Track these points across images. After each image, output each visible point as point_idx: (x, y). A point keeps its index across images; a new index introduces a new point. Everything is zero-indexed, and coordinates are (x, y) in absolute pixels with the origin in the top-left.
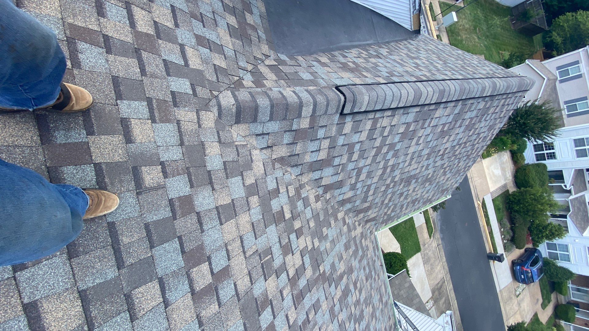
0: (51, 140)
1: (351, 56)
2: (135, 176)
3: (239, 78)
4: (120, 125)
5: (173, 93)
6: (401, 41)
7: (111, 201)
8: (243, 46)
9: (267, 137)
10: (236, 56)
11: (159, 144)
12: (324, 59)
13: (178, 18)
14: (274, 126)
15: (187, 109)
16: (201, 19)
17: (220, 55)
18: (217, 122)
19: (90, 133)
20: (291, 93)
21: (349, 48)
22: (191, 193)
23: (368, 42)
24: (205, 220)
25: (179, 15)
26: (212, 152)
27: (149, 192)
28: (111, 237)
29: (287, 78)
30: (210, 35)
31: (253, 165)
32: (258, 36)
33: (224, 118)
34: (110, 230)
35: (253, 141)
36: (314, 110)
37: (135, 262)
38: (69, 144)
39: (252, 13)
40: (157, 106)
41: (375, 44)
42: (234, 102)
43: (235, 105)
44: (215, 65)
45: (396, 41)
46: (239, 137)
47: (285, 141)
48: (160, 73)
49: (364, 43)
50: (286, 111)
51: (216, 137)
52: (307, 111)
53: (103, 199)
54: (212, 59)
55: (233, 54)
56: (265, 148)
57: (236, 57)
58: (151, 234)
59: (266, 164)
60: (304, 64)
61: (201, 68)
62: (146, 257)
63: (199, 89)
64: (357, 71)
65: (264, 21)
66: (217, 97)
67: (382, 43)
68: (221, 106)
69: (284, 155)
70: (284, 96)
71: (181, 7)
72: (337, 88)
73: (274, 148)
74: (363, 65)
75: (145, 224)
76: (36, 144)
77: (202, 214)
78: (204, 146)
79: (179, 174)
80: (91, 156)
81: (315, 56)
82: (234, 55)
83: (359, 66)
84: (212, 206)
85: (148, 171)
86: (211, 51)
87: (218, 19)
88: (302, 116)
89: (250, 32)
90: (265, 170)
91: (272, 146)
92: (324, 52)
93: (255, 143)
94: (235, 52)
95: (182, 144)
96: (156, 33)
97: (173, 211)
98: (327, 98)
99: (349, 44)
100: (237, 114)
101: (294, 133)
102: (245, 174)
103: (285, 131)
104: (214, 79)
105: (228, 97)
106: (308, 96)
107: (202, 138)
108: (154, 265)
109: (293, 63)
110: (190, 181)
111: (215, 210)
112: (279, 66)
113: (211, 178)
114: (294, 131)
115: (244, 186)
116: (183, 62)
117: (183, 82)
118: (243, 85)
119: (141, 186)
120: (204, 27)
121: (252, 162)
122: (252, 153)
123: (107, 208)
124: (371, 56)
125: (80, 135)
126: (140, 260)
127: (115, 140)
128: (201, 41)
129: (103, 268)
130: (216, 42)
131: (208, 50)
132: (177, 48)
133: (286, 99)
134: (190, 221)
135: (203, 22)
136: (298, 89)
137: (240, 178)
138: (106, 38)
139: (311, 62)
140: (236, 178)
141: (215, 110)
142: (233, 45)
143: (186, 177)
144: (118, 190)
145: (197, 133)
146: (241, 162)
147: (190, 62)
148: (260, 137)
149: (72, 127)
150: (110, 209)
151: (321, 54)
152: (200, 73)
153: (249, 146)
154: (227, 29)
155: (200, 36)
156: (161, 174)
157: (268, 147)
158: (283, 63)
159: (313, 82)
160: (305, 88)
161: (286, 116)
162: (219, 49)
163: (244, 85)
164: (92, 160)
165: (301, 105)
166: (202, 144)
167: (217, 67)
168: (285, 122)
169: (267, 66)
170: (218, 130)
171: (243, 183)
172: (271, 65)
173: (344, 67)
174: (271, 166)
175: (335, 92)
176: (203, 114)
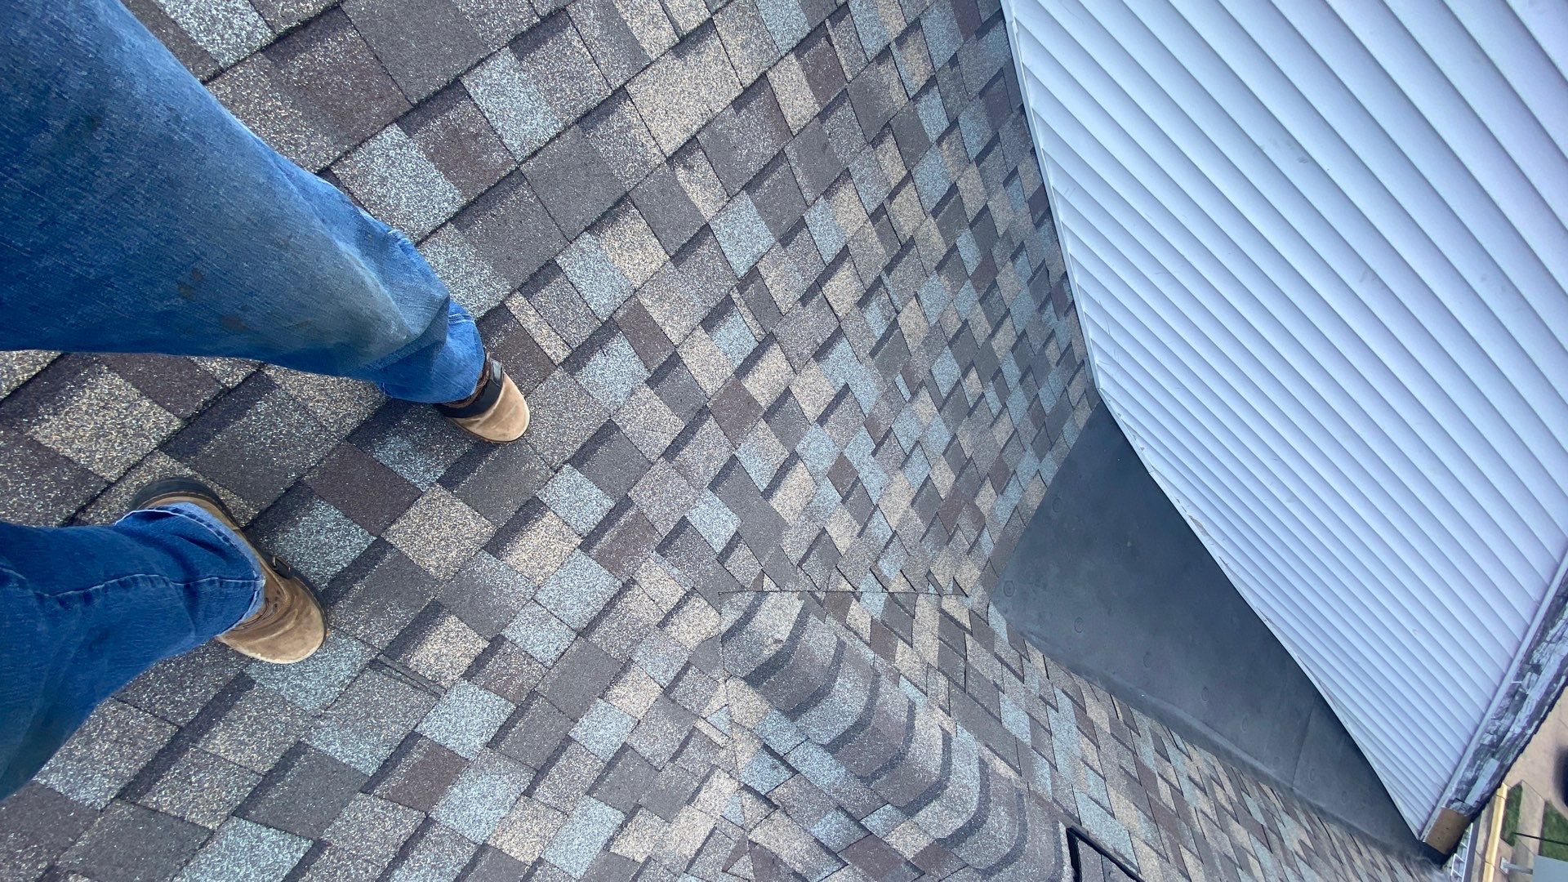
0: (370, 443)
1: (1180, 767)
2: (415, 622)
3: (851, 589)
4: (516, 508)
5: (683, 523)
6: (1368, 840)
7: (300, 642)
8: (924, 536)
9: (786, 774)
10: (888, 544)
11: (540, 596)
12: (1099, 714)
13: (837, 412)
14: (824, 770)
15: (676, 571)
16: (881, 439)
17: (854, 522)
18: (708, 643)
19: (447, 482)
20: (939, 734)
21: (1190, 735)
22: (472, 758)
23: (1258, 764)
24: (424, 855)
25: (845, 405)
26: (626, 701)
27: (399, 679)
28: (203, 710)
29: (962, 683)
30: (871, 476)
31: (685, 812)
32: (977, 540)
33: (731, 647)
34: (224, 692)
35: (746, 753)
36: (960, 837)
37: (166, 813)
38: (391, 471)
39: (1002, 493)
40: (625, 525)
41: (1277, 784)
42: (784, 638)
43: (780, 646)
44: (824, 531)
45: (1351, 831)
46: (722, 715)
47: (819, 830)
48: (702, 473)
49: (1245, 757)
50: (884, 769)
51: (671, 675)
52: (939, 820)
53: (288, 627)
54: (829, 517)
55: (883, 538)
56: (757, 794)
57: (886, 547)
58: (281, 778)
59: (718, 835)
60: (1034, 683)
61: (790, 518)
62: (200, 823)
63: (742, 553)
64: (1168, 829)
65: (1018, 522)
66: (762, 594)
67: (1301, 800)
68: (750, 620)
69: (785, 859)
70: (913, 727)
71: (862, 398)
72: (1074, 835)
73: (777, 816)
74: (1201, 825)
75: (299, 742)
76: (336, 432)
77: (432, 835)
78: (626, 672)
79: (500, 693)
80: (394, 522)
81: (1080, 682)
82: (886, 540)
83: (1187, 819)
84: (477, 834)
85: (452, 635)
86: (843, 502)
87: (917, 457)
88: (916, 819)
89: (964, 521)
90: (699, 852)
91: (776, 807)
92: (1113, 690)
93: (744, 759)
94: (893, 537)
95: (583, 633)
96: (769, 409)
97: (386, 767)
98: (1022, 839)
99: (1197, 725)
100: (767, 664)
101: (861, 835)
102: (639, 818)
103: (840, 808)
104: (795, 557)
105: (785, 614)
106: (975, 786)
107: (640, 653)
108: (187, 862)
109: (1010, 655)
110: (505, 728)
111: (472, 849)
112: (967, 636)
113: (557, 760)
114: (863, 827)
115: (607, 847)
116: (765, 486)
117: (725, 518)
118: (846, 611)
119: (401, 652)
120: (874, 453)
121: (689, 802)
122: (714, 778)
123: (271, 649)
124: (1241, 814)
125: (428, 471)
126: (182, 819)
127: (473, 525)
128: (843, 474)
129: (99, 762)
130: (871, 495)
131: (839, 498)
132: (782, 454)
133: (909, 740)
134: (389, 824)
135: (879, 445)
136: (964, 737)
137: (619, 817)
138: (675, 360)
139: (1058, 691)
140: (608, 809)
141: (731, 617)
142: (903, 521)
143: (509, 710)
144: (350, 623)
145: (640, 634)
146: (661, 781)
147: (779, 494)
148: (770, 760)
149: (432, 450)
150: (274, 656)
151: (1101, 693)
152: (779, 525)
153: (723, 754)
154: (917, 487)
155: (850, 465)
156: (468, 661)
157: (766, 799)
158: (985, 636)
159: (1019, 756)
160: (987, 752)
161: (874, 777)
162: (863, 509)
163: (846, 614)
164: (385, 529)
165: (934, 791)
166: (626, 665)
167: (825, 538)
168: (857, 787)
169: (942, 611)
170: (692, 661)
171: (612, 839)
172: (952, 619)
173: (1140, 784)
174: (723, 854)
175: (1058, 842)
176: (697, 605)
